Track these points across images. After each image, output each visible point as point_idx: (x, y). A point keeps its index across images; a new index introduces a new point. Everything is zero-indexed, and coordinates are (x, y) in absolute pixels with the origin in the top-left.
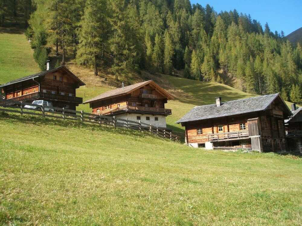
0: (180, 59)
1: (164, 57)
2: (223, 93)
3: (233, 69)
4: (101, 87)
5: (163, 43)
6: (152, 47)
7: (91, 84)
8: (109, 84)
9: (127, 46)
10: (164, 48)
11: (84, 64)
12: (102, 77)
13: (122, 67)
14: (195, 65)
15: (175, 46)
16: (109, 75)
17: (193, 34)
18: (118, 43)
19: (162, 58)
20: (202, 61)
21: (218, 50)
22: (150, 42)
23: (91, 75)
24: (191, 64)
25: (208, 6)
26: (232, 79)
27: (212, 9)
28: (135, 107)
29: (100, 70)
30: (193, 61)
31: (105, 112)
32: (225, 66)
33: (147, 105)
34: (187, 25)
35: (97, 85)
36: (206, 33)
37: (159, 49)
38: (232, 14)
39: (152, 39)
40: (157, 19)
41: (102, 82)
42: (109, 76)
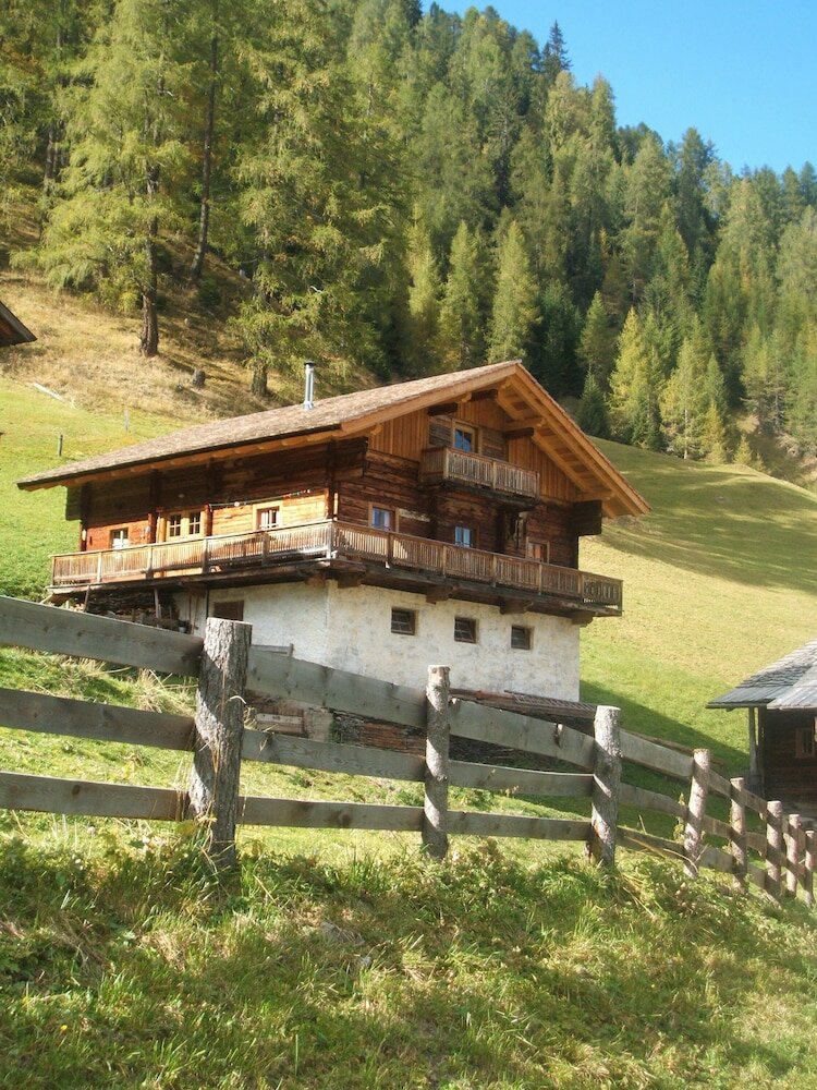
0: (562, 350)
1: (488, 330)
2: (799, 524)
3: (807, 417)
4: (171, 415)
5: (486, 269)
6: (437, 279)
7: (114, 393)
8: (214, 405)
9: (333, 206)
10: (492, 290)
11: (88, 286)
12: (177, 365)
13: (297, 317)
14: (634, 382)
15: (544, 288)
16: (218, 364)
17: (625, 244)
18: (286, 186)
19: (480, 337)
20: (670, 366)
21: (736, 325)
22: (428, 254)
23: (119, 351)
24: (614, 376)
25: (693, 139)
26: (802, 465)
27: (709, 149)
28: (389, 536)
29: (174, 332)
30: (623, 362)
31: (163, 560)
32: (771, 399)
33: (467, 533)
34: (600, 200)
35: (145, 402)
36: (684, 247)
37: (466, 293)
38: (796, 181)
39: (441, 243)
40: (464, 161)
41: (180, 390)
42: (219, 369)
